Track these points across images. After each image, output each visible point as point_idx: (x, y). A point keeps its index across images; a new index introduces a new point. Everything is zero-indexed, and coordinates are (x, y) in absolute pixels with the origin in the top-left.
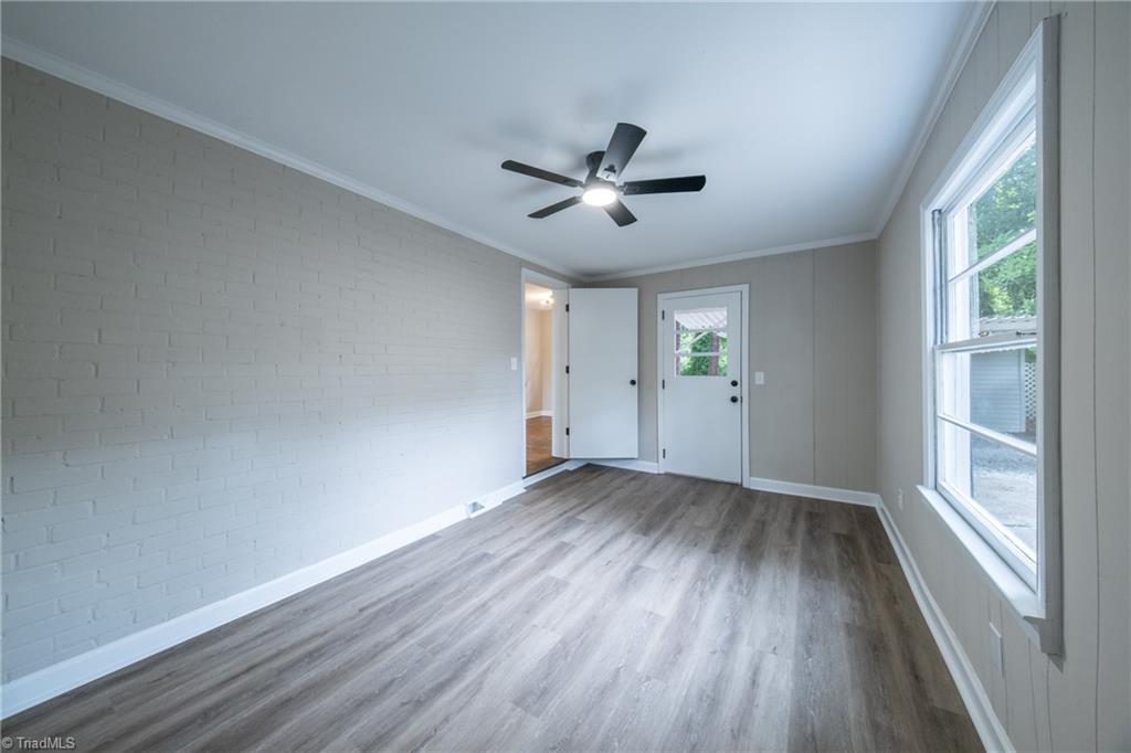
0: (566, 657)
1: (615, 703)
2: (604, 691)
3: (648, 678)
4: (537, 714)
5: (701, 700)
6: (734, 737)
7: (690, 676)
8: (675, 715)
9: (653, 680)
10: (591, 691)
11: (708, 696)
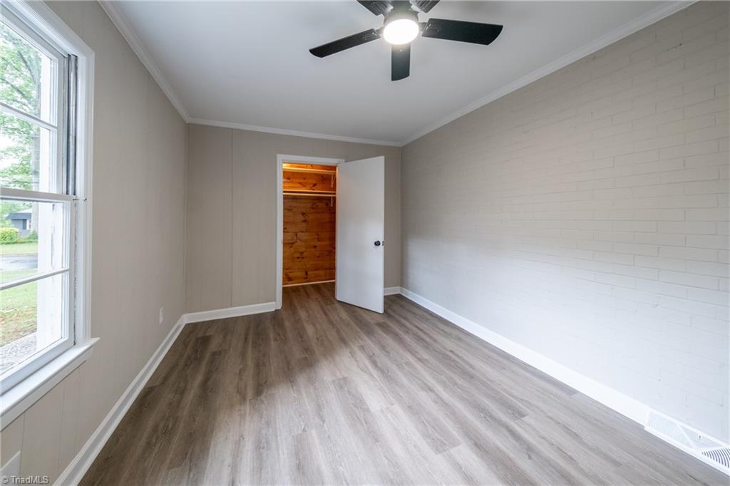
0: (355, 405)
1: (309, 406)
2: (319, 408)
3: (304, 430)
4: (333, 381)
5: (267, 442)
6: (242, 436)
7: (281, 452)
8: (277, 423)
9: (300, 432)
10: (325, 402)
11: (264, 448)
